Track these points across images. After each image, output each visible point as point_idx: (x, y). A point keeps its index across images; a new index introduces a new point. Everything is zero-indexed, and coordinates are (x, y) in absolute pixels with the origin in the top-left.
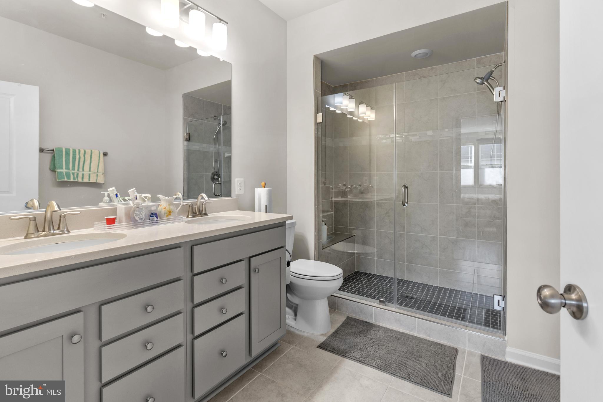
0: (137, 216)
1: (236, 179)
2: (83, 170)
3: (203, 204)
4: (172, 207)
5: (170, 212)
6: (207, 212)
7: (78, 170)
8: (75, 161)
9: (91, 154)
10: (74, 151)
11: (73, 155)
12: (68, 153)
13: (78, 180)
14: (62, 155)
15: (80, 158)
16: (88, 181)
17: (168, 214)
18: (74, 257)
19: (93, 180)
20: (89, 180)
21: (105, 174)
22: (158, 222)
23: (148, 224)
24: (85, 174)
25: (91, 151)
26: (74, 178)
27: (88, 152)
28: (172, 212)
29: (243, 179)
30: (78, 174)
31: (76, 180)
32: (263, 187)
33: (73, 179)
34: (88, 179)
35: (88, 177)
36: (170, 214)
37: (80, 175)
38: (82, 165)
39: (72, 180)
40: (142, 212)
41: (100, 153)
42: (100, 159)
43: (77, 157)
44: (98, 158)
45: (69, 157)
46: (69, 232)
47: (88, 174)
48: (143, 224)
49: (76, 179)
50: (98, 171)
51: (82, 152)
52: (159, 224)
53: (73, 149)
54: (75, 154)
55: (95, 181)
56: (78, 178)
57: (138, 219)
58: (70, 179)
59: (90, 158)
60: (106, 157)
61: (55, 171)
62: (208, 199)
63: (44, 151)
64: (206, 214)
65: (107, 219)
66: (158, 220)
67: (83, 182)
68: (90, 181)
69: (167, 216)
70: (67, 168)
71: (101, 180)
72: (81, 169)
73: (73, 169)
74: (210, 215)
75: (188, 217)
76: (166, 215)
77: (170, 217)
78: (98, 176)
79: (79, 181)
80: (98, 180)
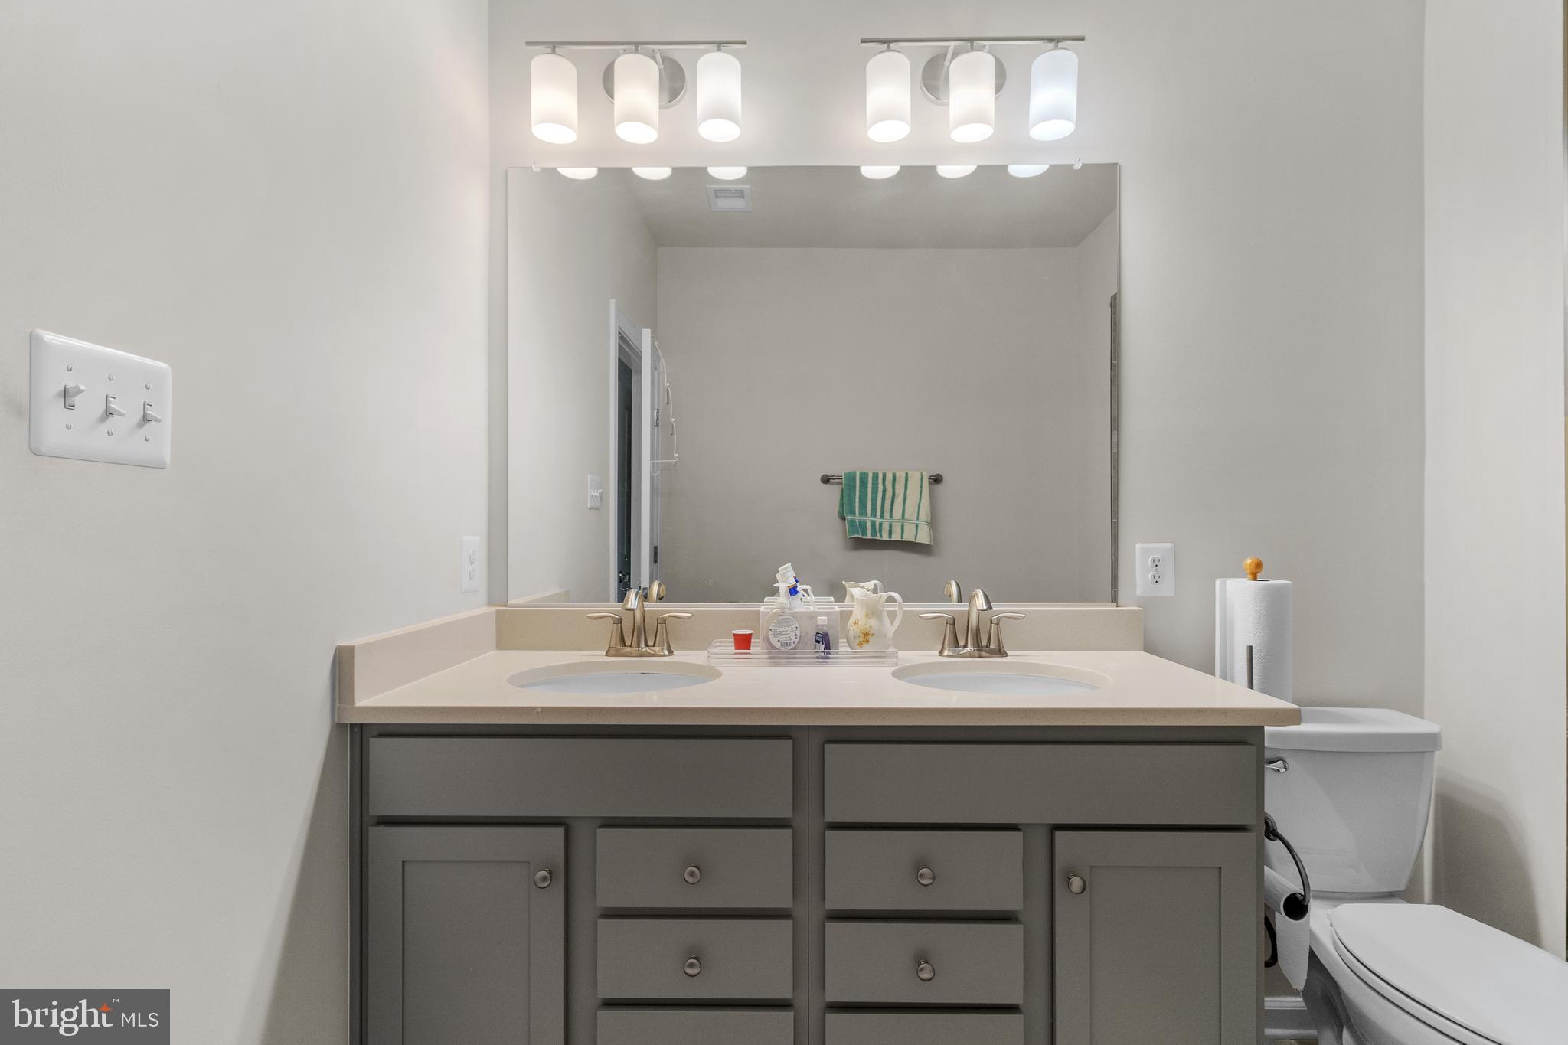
0: (775, 635)
1: (1138, 545)
2: (891, 517)
3: (991, 620)
4: (873, 622)
5: (866, 635)
6: (1006, 645)
7: (882, 516)
8: (877, 496)
9: (906, 480)
10: (875, 476)
11: (873, 484)
12: (864, 483)
13: (881, 536)
14: (855, 487)
15: (884, 491)
16: (900, 539)
17: (861, 639)
18: (541, 712)
19: (909, 537)
20: (902, 538)
21: (933, 524)
22: (828, 658)
23: (811, 658)
24: (893, 524)
25: (907, 474)
26: (874, 533)
27: (901, 476)
28: (873, 634)
29: (1170, 545)
30: (881, 525)
31: (878, 538)
32: (1250, 577)
33: (872, 535)
34: (900, 536)
35: (899, 530)
36: (867, 641)
37: (886, 527)
38: (889, 507)
39: (869, 537)
40: (789, 629)
41: (922, 476)
42: (923, 491)
43: (881, 487)
44: (920, 489)
45: (867, 490)
46: (671, 652)
47: (900, 524)
48: (795, 658)
49: (878, 534)
50: (918, 518)
51: (889, 477)
52: (833, 663)
53: (874, 474)
54: (876, 482)
55: (912, 539)
56: (883, 532)
57: (778, 645)
58: (866, 535)
59: (904, 489)
60: (937, 487)
61: (845, 519)
62: (985, 607)
63: (831, 480)
64: (1001, 652)
65: (735, 635)
66: (829, 653)
67: (891, 541)
68: (904, 540)
69: (860, 644)
70: (863, 513)
71: (924, 537)
72: (887, 515)
73: (874, 514)
74: (1013, 656)
75: (941, 653)
76: (857, 641)
77: (866, 647)
78: (919, 529)
79: (883, 539)
80: (918, 538)
